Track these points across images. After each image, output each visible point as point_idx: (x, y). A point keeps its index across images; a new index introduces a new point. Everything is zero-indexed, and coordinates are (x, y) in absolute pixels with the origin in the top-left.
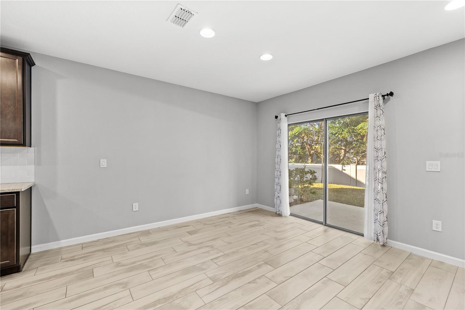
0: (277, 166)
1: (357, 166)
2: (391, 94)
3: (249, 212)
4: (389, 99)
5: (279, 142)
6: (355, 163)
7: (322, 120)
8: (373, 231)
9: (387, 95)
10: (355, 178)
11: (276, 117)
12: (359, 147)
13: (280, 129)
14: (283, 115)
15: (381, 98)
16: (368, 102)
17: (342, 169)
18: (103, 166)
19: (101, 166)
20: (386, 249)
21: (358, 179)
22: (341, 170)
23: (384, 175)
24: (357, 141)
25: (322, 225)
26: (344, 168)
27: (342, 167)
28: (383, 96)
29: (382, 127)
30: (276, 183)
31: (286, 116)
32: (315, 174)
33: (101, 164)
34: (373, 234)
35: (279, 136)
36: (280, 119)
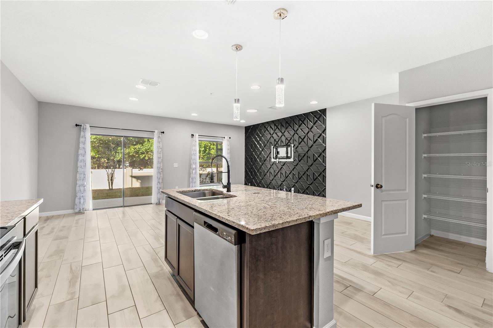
9: (162, 132)
13: (84, 137)
25: (122, 208)
31: (90, 126)
34: (156, 201)
36: (84, 129)
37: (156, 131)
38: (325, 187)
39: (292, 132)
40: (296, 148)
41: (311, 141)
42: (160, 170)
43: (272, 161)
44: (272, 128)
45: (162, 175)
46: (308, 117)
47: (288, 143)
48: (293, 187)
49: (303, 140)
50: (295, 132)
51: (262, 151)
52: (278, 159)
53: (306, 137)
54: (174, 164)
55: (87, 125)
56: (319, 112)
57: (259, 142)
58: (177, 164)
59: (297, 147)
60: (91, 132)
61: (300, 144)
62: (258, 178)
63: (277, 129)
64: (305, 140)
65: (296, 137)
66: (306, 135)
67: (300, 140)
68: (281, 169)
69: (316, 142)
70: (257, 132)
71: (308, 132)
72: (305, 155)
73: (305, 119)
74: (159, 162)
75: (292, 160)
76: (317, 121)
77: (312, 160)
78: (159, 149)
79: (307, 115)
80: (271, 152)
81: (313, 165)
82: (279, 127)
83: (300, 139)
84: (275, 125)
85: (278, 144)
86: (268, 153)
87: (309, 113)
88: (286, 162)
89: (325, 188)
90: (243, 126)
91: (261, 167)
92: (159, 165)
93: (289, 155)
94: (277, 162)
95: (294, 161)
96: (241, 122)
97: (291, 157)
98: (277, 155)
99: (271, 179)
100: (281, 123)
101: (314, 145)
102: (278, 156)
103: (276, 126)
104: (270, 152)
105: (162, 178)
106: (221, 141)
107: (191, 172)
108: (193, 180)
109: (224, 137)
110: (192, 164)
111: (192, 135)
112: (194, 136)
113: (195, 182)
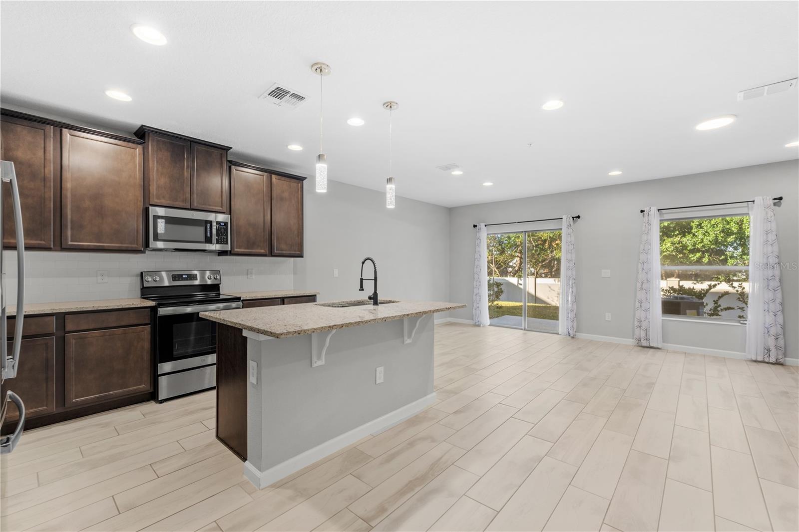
1: (537, 279)
2: (579, 217)
3: (448, 325)
4: (577, 221)
5: (479, 251)
6: (533, 274)
7: (522, 232)
8: (566, 328)
9: (576, 217)
10: (534, 294)
11: (475, 226)
12: (539, 254)
13: (479, 239)
14: (483, 225)
15: (571, 219)
16: (562, 221)
17: (518, 283)
21: (538, 295)
22: (517, 285)
23: (574, 281)
24: (537, 246)
25: (521, 330)
27: (518, 280)
28: (573, 218)
29: (573, 243)
30: (474, 294)
31: (485, 225)
32: (502, 287)
34: (565, 330)
35: (479, 245)
36: (480, 229)
37: (564, 217)
54: (603, 271)
55: (481, 224)
58: (609, 270)
74: (569, 267)
78: (569, 245)
92: (569, 273)
106: (745, 211)
107: (638, 289)
108: (642, 305)
109: (754, 201)
110: (640, 272)
111: (642, 211)
112: (645, 213)
113: (647, 310)
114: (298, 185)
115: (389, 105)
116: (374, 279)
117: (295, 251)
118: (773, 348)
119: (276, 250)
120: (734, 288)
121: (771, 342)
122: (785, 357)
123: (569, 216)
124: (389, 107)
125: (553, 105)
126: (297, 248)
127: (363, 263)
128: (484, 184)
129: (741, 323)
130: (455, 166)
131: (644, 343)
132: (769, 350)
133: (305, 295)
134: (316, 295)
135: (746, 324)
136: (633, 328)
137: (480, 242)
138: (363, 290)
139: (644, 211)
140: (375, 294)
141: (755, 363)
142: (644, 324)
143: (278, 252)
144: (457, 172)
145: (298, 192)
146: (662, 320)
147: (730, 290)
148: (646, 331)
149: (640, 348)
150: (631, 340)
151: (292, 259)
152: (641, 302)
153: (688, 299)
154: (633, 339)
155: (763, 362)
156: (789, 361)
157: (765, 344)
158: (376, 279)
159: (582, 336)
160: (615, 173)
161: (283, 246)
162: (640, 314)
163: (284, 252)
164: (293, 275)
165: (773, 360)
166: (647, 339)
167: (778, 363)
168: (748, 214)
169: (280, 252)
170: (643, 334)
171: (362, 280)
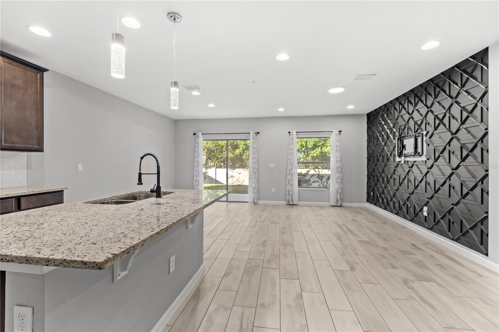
0: (195, 168)
1: (217, 169)
2: (259, 133)
4: (257, 135)
5: (198, 151)
6: (215, 166)
7: (226, 140)
9: (257, 133)
10: (215, 179)
11: (194, 134)
13: (197, 143)
14: (200, 134)
16: (250, 134)
18: (80, 170)
19: (79, 170)
20: (256, 206)
22: (205, 172)
25: (226, 202)
26: (207, 171)
28: (256, 133)
31: (202, 134)
33: (78, 169)
34: (252, 199)
35: (197, 147)
36: (198, 136)
37: (251, 132)
38: (486, 215)
39: (424, 110)
40: (430, 138)
41: (457, 120)
42: (256, 171)
43: (397, 160)
44: (396, 109)
45: (257, 175)
46: (452, 78)
47: (418, 129)
48: (426, 205)
49: (441, 120)
50: (429, 109)
51: (385, 145)
52: (403, 158)
53: (448, 115)
54: (271, 164)
55: (199, 133)
56: (472, 60)
57: (381, 133)
58: (274, 164)
59: (432, 135)
60: (203, 138)
61: (436, 128)
62: (381, 185)
63: (403, 109)
64: (446, 121)
65: (430, 117)
66: (447, 111)
67: (437, 122)
68: (408, 173)
69: (466, 123)
70: (380, 120)
71: (452, 105)
72: (445, 149)
73: (445, 82)
74: (254, 162)
75: (424, 158)
76: (468, 79)
77: (459, 157)
78: (254, 149)
79: (448, 74)
80: (395, 147)
81: (460, 167)
82: (406, 106)
83: (437, 120)
84: (400, 103)
85: (405, 134)
86: (392, 149)
87: (453, 67)
88: (415, 161)
89: (487, 217)
90: (364, 113)
91: (384, 169)
92: (254, 166)
93: (419, 150)
94: (402, 162)
95: (427, 161)
96: (348, 109)
97: (423, 154)
98: (403, 150)
99: (395, 188)
100: (408, 99)
101: (461, 127)
102: (404, 152)
103: (402, 105)
104: (393, 147)
105: (257, 178)
106: (328, 136)
107: (288, 174)
108: (290, 183)
109: (332, 132)
110: (289, 164)
111: (289, 132)
112: (291, 133)
113: (292, 185)
114: (37, 76)
115: (173, 16)
116: (157, 173)
117: (33, 145)
118: (339, 199)
119: (4, 143)
120: (316, 172)
121: (339, 197)
122: (343, 202)
123: (254, 132)
124: (173, 18)
125: (283, 57)
126: (35, 142)
127: (142, 158)
128: (209, 105)
129: (328, 189)
130: (197, 88)
131: (291, 203)
132: (338, 200)
133: (50, 191)
134: (63, 191)
135: (329, 189)
136: (285, 194)
137: (199, 145)
138: (142, 184)
139: (290, 132)
140: (159, 187)
141: (333, 207)
142: (291, 192)
143: (7, 145)
144: (196, 93)
145: (37, 82)
146: (299, 190)
147: (314, 173)
148: (292, 196)
149: (289, 206)
150: (284, 202)
151: (25, 154)
152: (289, 181)
153: (303, 178)
154: (285, 201)
155: (336, 206)
156: (344, 204)
157: (336, 198)
158: (158, 174)
159: (261, 202)
160: (281, 110)
161: (15, 139)
162: (289, 187)
163: (17, 145)
164: (26, 170)
165: (339, 205)
166: (292, 201)
167: (341, 206)
168: (330, 137)
169: (10, 145)
170: (290, 197)
171: (140, 174)
